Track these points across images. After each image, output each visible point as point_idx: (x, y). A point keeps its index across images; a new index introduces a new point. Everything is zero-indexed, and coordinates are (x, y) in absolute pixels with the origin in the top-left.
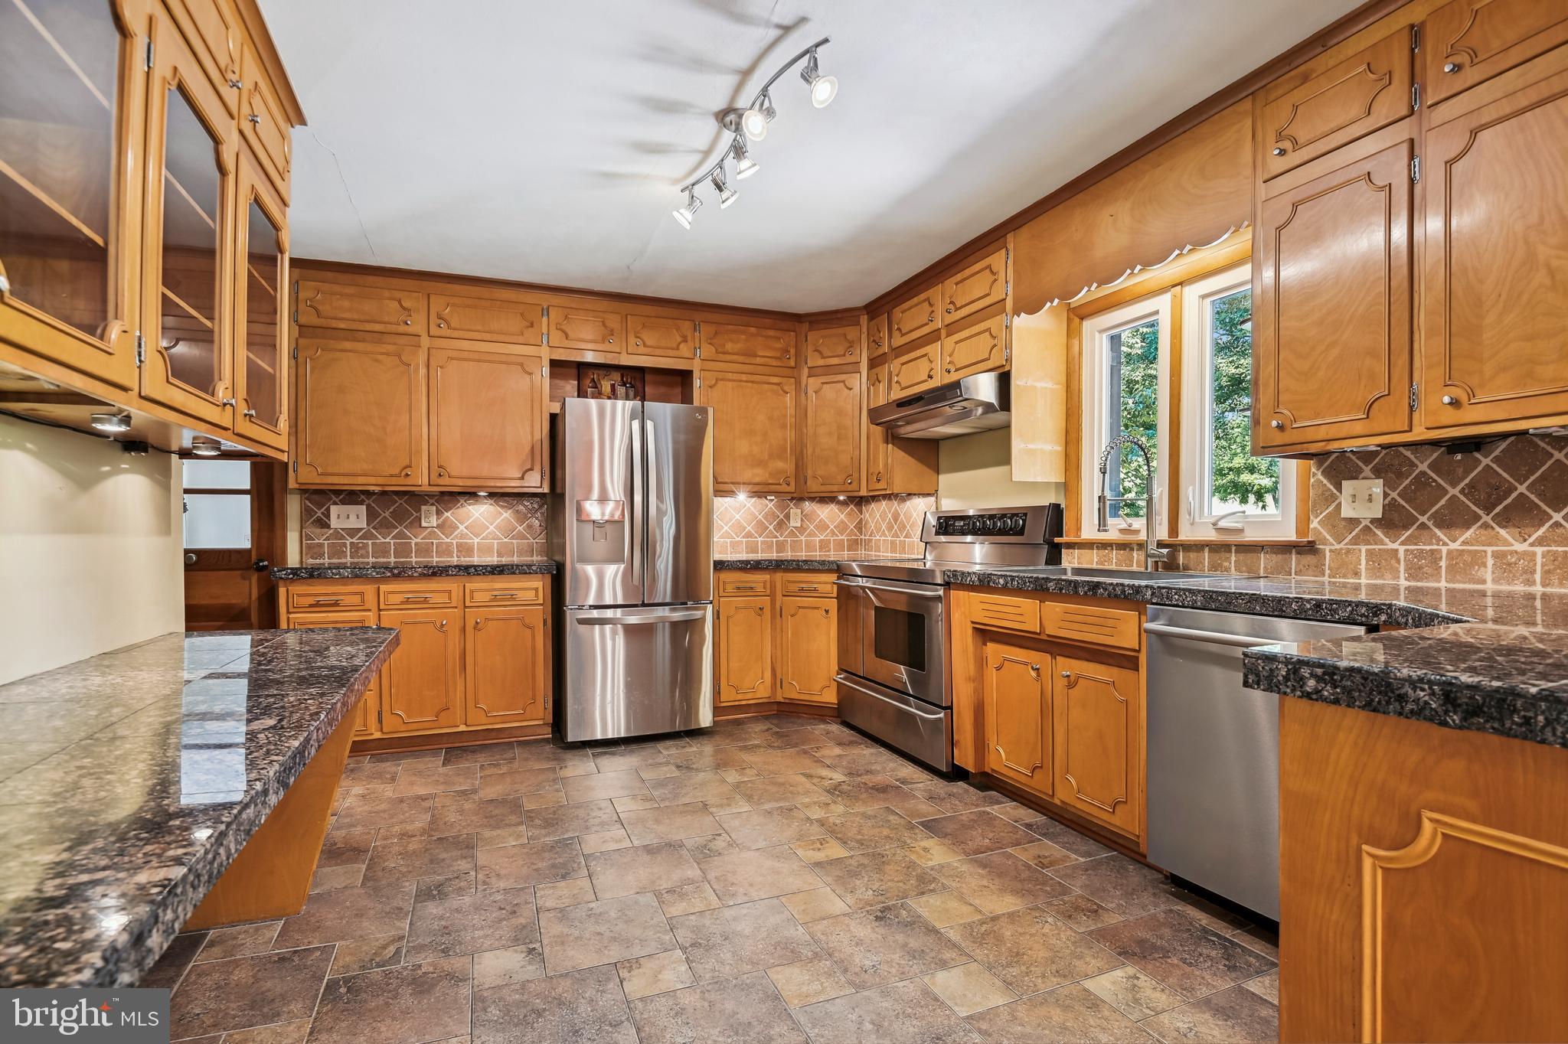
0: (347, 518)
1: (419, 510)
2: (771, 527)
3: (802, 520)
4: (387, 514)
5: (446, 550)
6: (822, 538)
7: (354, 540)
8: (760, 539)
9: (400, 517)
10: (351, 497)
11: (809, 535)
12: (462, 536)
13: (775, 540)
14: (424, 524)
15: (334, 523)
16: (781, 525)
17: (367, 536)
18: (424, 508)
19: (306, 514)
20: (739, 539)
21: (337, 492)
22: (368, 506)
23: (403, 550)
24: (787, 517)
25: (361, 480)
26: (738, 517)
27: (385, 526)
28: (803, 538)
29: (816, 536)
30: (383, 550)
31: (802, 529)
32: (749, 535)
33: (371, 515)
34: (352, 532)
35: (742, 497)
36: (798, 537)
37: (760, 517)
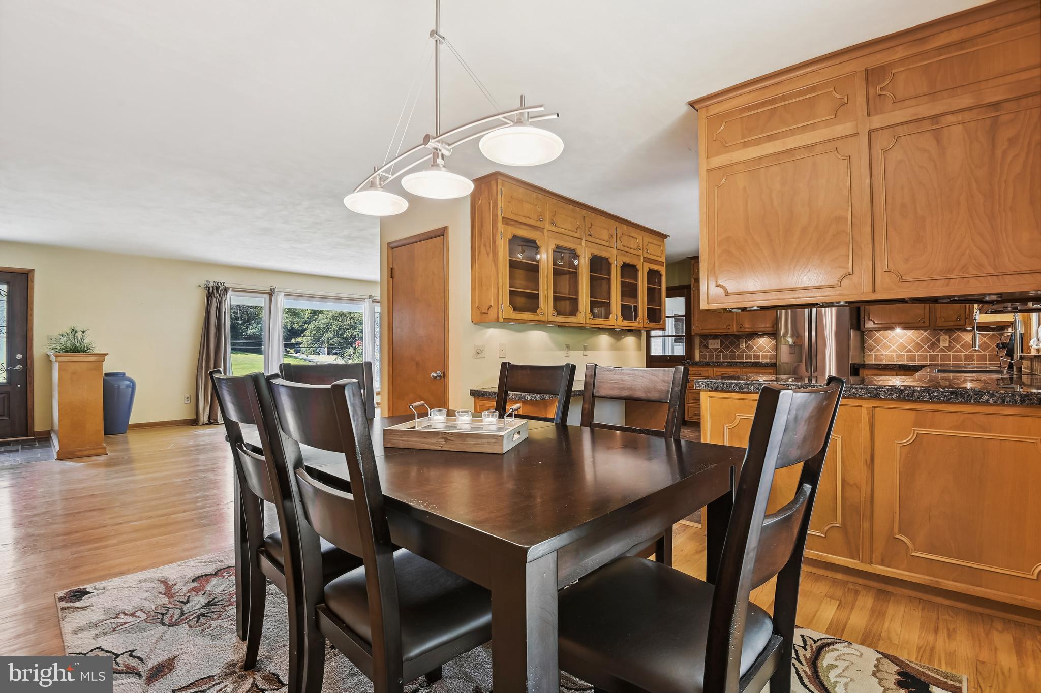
0: (714, 344)
1: (738, 341)
2: (926, 347)
3: (950, 342)
4: (727, 343)
5: (749, 357)
6: (966, 353)
7: (716, 353)
8: (917, 354)
9: (732, 344)
10: (715, 337)
11: (956, 351)
12: (755, 351)
13: (928, 354)
14: (741, 347)
15: (710, 347)
16: (933, 346)
17: (721, 351)
18: (740, 340)
19: (701, 343)
20: (902, 353)
21: (711, 335)
22: (721, 340)
23: (733, 357)
24: (938, 340)
25: (713, 331)
26: (901, 341)
27: (726, 348)
28: (951, 353)
29: (962, 352)
30: (725, 356)
31: (950, 348)
32: (909, 351)
33: (722, 343)
34: (716, 350)
35: (898, 331)
36: (947, 352)
37: (918, 341)
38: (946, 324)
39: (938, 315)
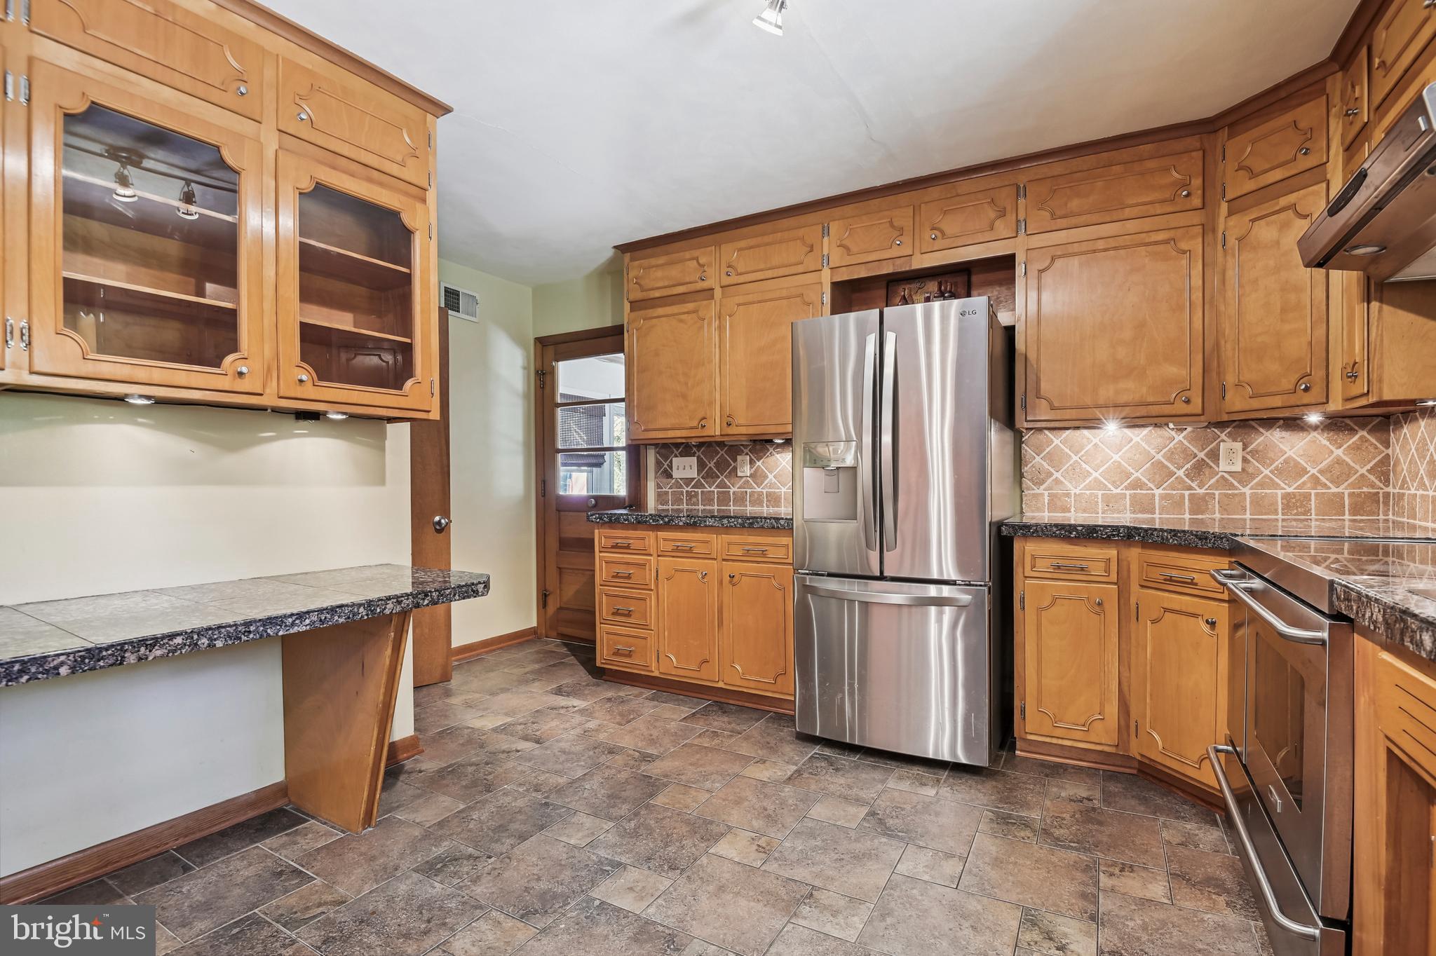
0: (685, 467)
1: (735, 461)
2: (1181, 473)
3: (1245, 460)
4: (712, 465)
5: (757, 501)
6: (1290, 490)
7: (689, 489)
8: (1158, 492)
9: (722, 466)
10: (685, 448)
11: (1261, 485)
12: (771, 485)
13: (1187, 493)
14: (740, 474)
15: (676, 474)
16: (1199, 469)
17: (697, 486)
18: (738, 457)
19: (658, 464)
20: (1118, 491)
21: (677, 445)
22: (698, 457)
23: (724, 498)
24: (1214, 455)
25: (671, 434)
26: (1116, 457)
27: (710, 476)
28: (1247, 491)
29: (1277, 486)
30: (708, 499)
31: (1244, 476)
32: (1137, 485)
33: (701, 465)
34: (688, 481)
35: (1112, 428)
36: (1236, 488)
37: (1159, 457)
38: (1255, 404)
39: (1230, 379)
